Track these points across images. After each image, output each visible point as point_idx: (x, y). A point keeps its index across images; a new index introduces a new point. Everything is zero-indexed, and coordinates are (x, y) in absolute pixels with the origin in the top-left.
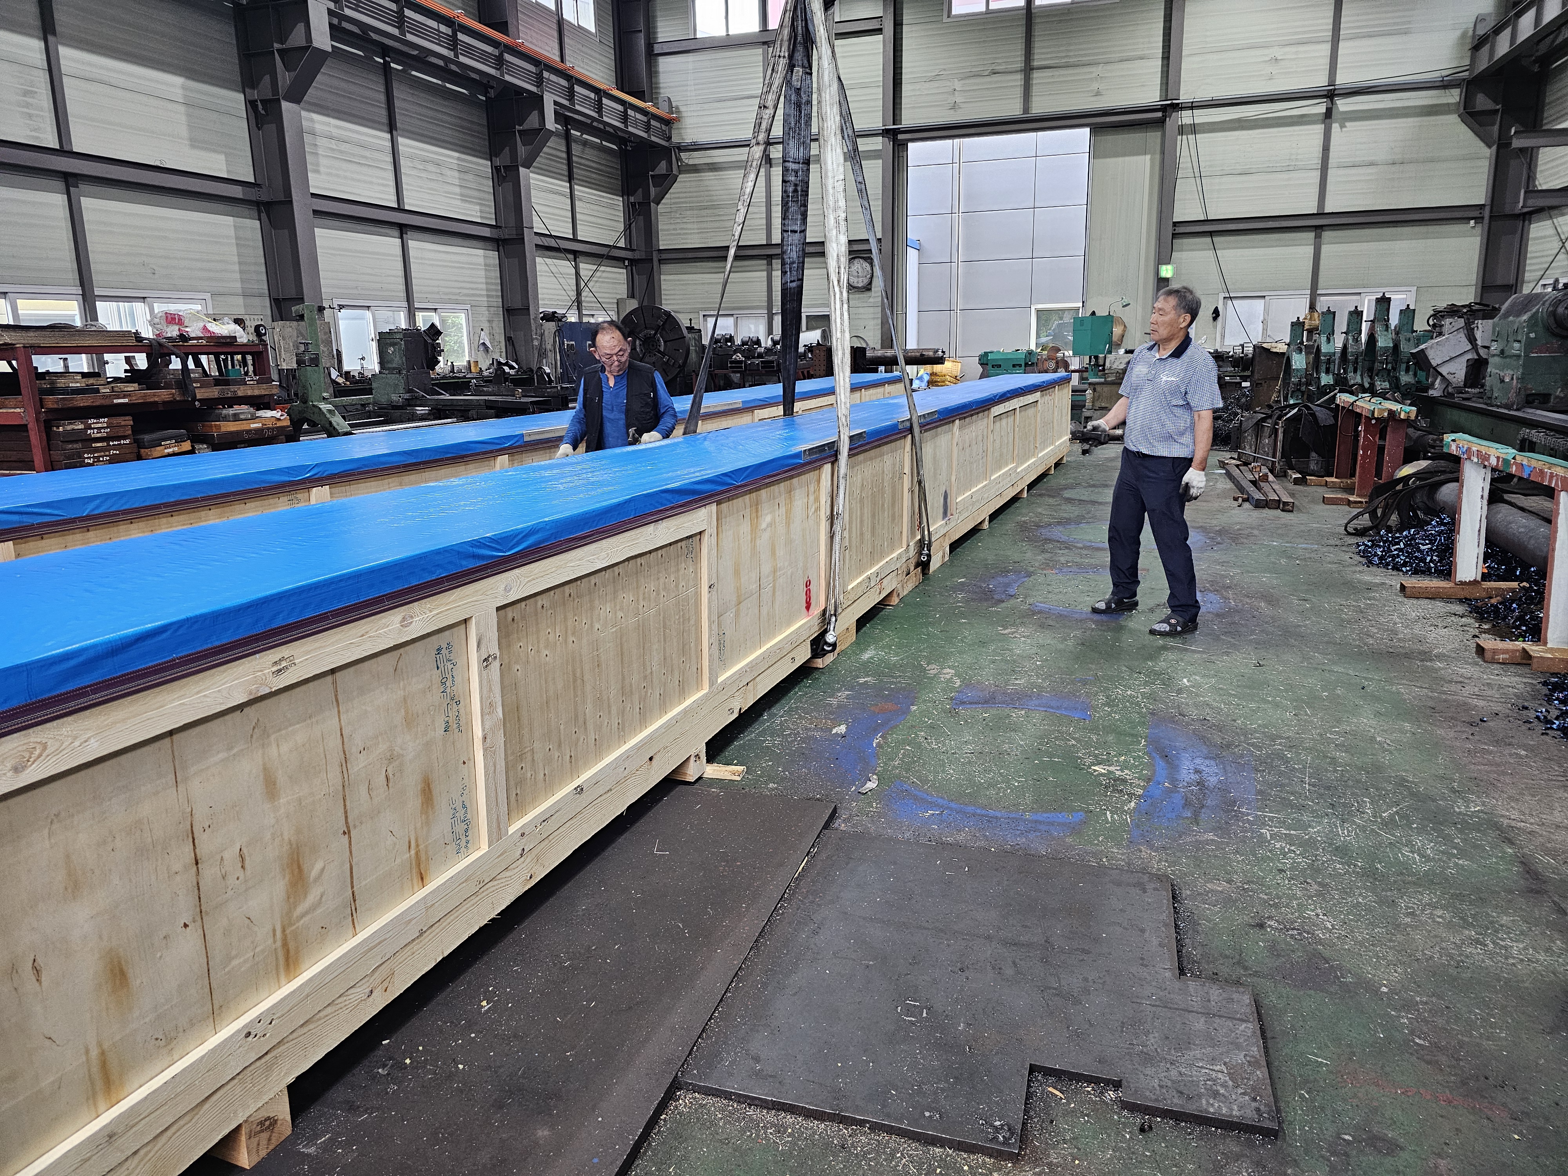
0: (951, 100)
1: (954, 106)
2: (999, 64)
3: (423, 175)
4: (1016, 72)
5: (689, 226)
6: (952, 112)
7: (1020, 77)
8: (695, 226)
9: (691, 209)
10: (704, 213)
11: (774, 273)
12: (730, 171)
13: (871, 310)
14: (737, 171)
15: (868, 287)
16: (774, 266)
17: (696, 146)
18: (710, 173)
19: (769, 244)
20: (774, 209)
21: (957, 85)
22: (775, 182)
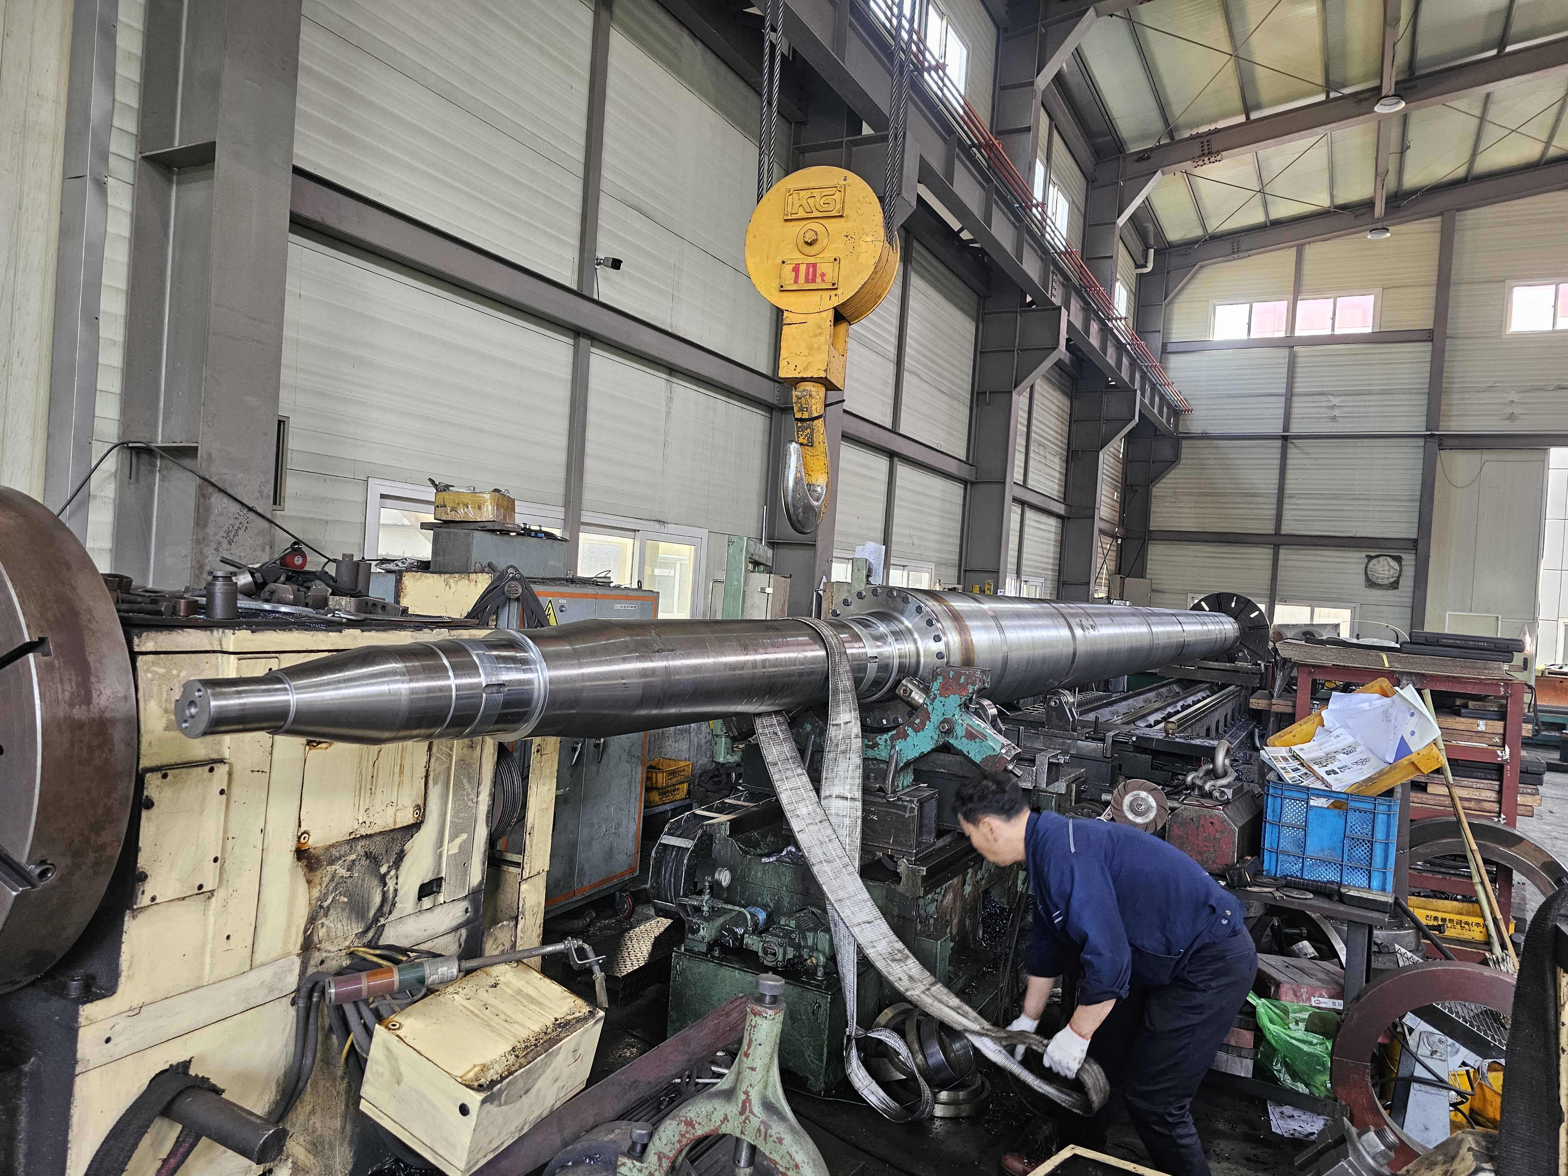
0: (1509, 410)
1: (1511, 417)
2: (1565, 380)
3: (1037, 458)
6: (1508, 422)
9: (1190, 494)
10: (1202, 499)
11: (1281, 563)
12: (1238, 462)
13: (1397, 609)
14: (1246, 462)
15: (1395, 585)
16: (1281, 556)
17: (1205, 436)
18: (1216, 461)
19: (1277, 533)
20: (1286, 501)
21: (1515, 397)
22: (1290, 475)
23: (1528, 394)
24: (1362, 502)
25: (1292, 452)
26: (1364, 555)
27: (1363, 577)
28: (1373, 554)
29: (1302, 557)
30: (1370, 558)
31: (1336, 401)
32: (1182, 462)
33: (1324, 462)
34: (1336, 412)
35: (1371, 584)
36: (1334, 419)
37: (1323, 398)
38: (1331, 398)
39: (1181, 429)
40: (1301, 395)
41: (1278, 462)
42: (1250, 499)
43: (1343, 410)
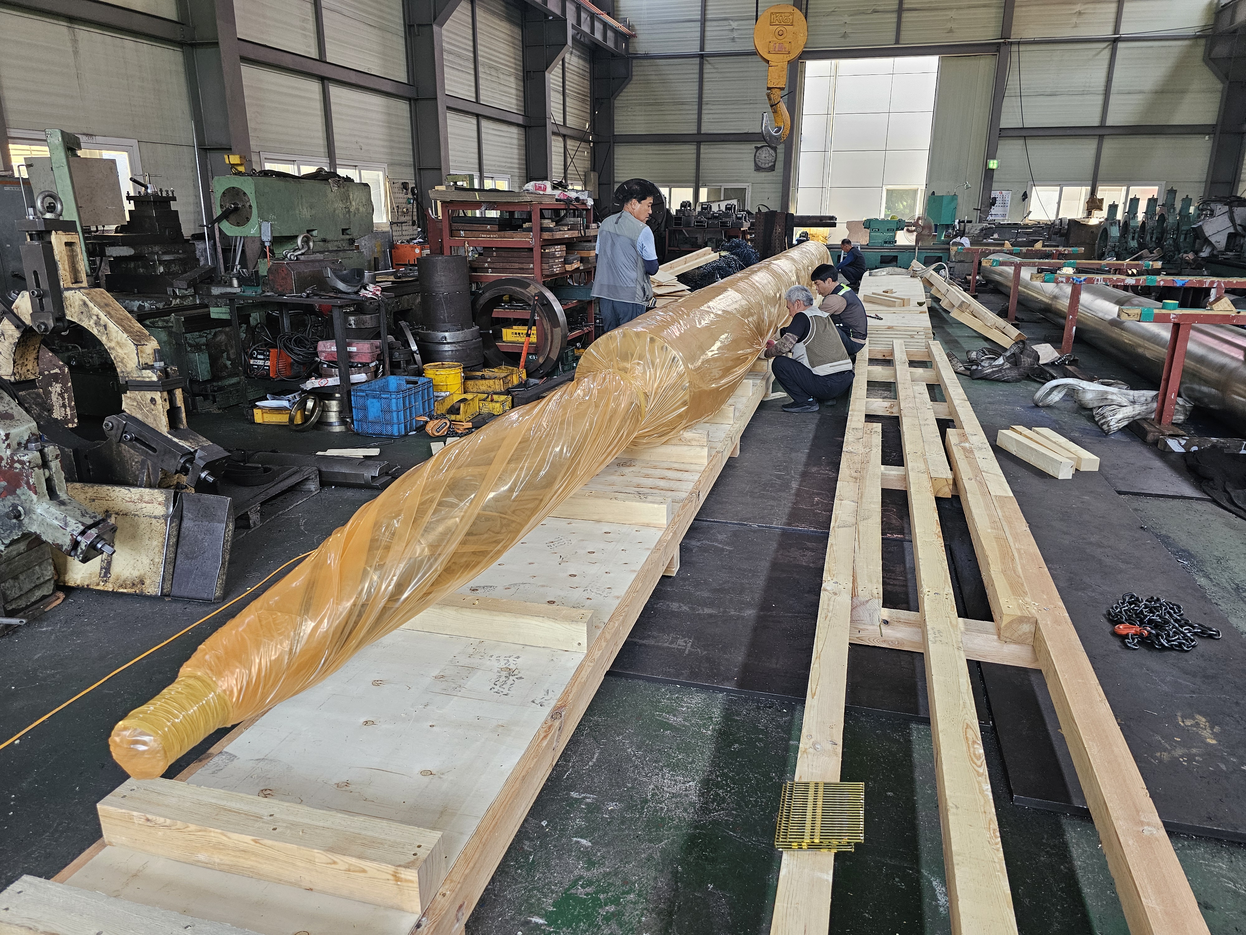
0: (843, 30)
1: (845, 35)
2: (879, 5)
3: (489, 78)
4: (893, 12)
5: (639, 118)
6: (842, 39)
7: (895, 15)
8: (643, 118)
9: (640, 104)
10: (650, 108)
11: (702, 156)
12: (671, 77)
13: (774, 186)
14: (677, 77)
15: (772, 168)
16: (702, 151)
17: (647, 57)
18: (656, 77)
19: (699, 133)
20: (704, 107)
21: (847, 19)
22: (706, 86)
23: (857, 17)
24: (751, 106)
25: (707, 68)
26: (753, 146)
27: (753, 164)
28: (759, 146)
29: (716, 151)
30: (757, 148)
31: (734, 25)
32: (634, 78)
33: (728, 75)
34: (735, 34)
35: (758, 168)
36: (733, 39)
37: (725, 23)
38: (731, 23)
39: (631, 51)
40: (711, 20)
41: (697, 76)
42: (680, 107)
43: (740, 32)
